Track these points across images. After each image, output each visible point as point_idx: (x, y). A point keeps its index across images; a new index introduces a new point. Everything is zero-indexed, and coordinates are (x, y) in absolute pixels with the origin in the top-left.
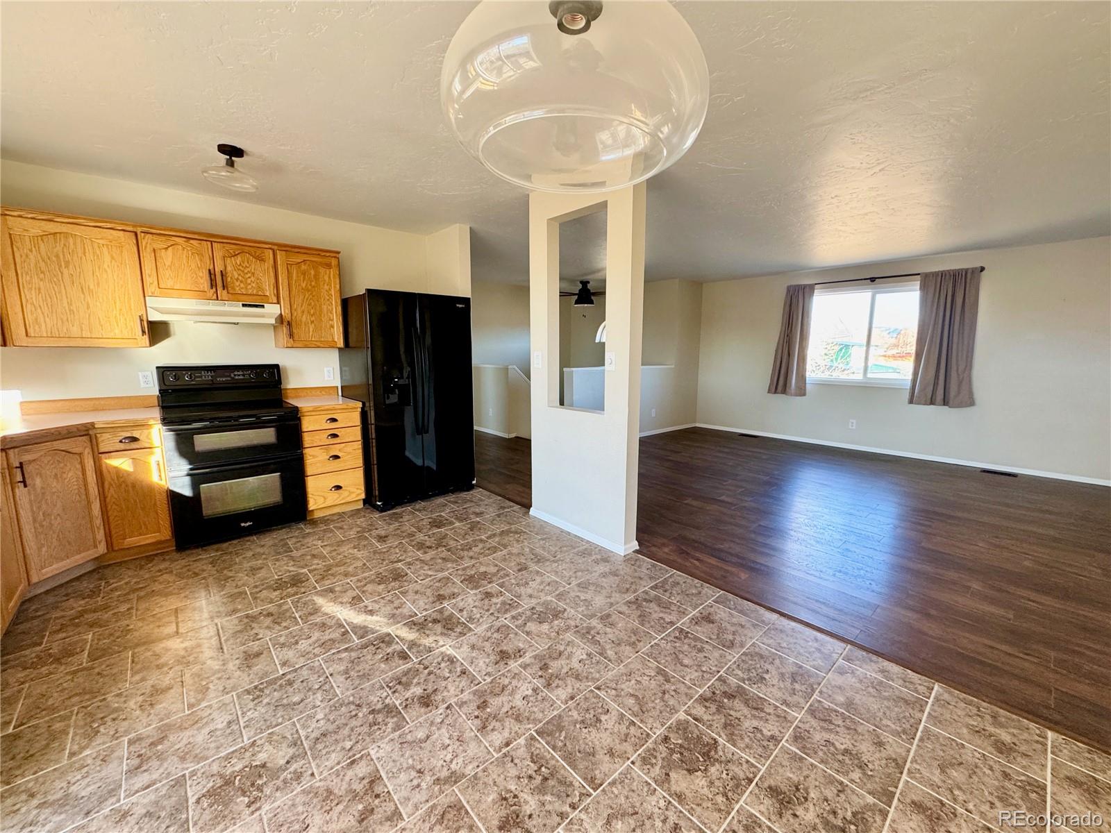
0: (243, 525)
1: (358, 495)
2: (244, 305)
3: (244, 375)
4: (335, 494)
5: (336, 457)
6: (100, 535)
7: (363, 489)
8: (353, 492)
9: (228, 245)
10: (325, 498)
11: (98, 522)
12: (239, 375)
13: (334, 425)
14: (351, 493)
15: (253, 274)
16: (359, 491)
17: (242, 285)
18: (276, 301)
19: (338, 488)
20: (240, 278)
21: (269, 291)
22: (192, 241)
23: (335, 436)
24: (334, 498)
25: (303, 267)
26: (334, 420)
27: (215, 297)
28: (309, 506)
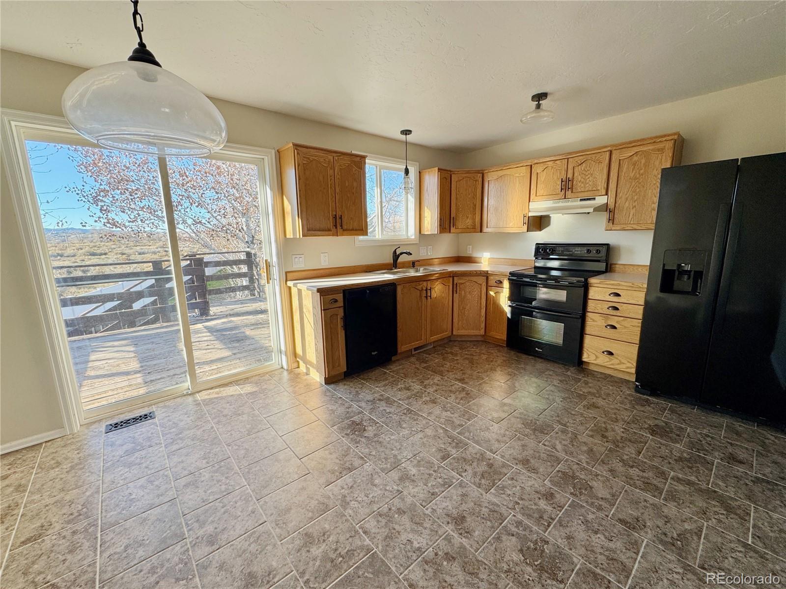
0: (537, 349)
1: (628, 368)
2: (581, 200)
3: (581, 251)
4: (605, 355)
5: (614, 327)
6: (483, 325)
7: (635, 364)
8: (624, 363)
9: (577, 158)
10: (597, 357)
11: (483, 319)
12: (578, 251)
13: (616, 299)
14: (621, 363)
15: (592, 174)
16: (629, 365)
17: (582, 185)
18: (604, 193)
19: (611, 353)
20: (582, 180)
21: (602, 185)
22: (557, 162)
23: (616, 309)
24: (603, 360)
25: (635, 158)
26: (618, 295)
27: (563, 197)
28: (584, 357)
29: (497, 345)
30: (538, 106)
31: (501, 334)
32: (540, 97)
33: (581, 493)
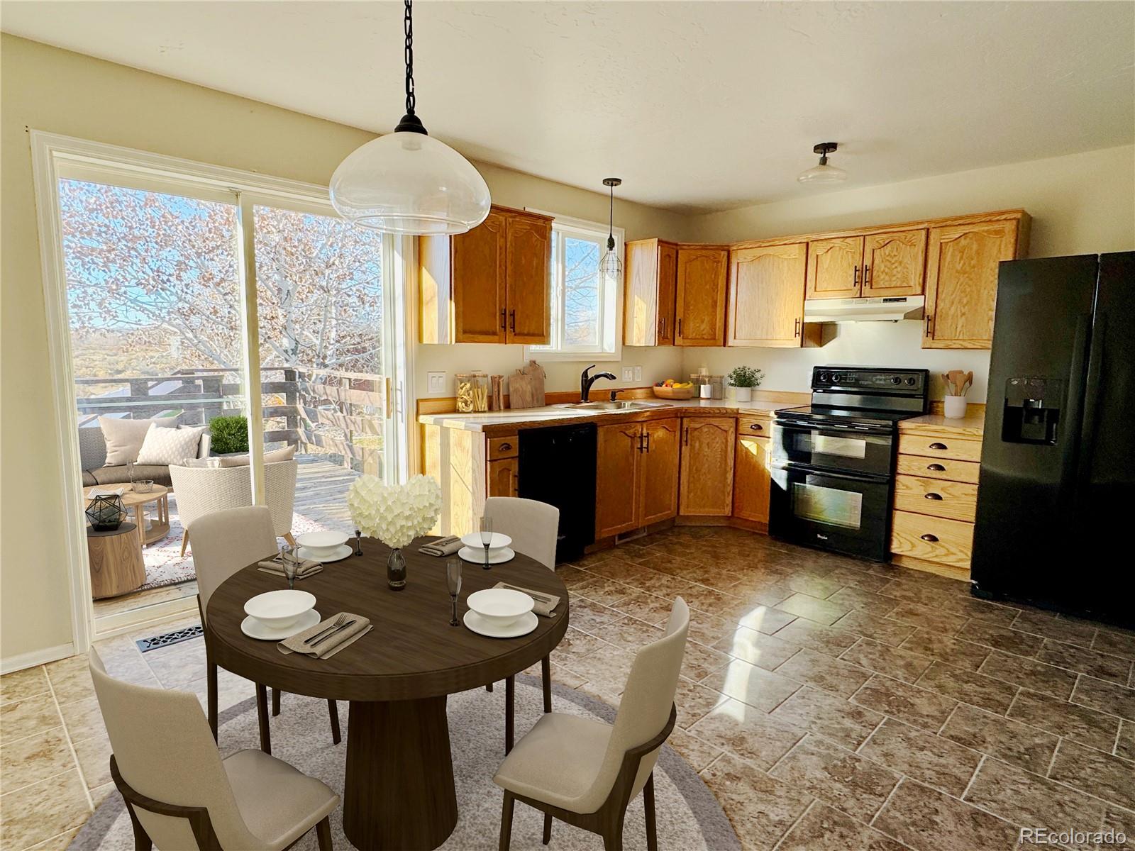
0: (819, 536)
1: (961, 560)
2: (885, 300)
3: (885, 380)
4: (926, 543)
5: (937, 497)
6: (729, 500)
7: (970, 554)
8: (955, 554)
9: (877, 236)
10: (913, 545)
11: (730, 489)
12: (881, 380)
13: (939, 453)
14: (949, 553)
15: (900, 263)
16: (962, 556)
17: (887, 278)
18: (919, 290)
19: (933, 539)
20: (887, 270)
21: (915, 281)
22: (847, 240)
23: (940, 468)
24: (924, 550)
25: (963, 242)
26: (941, 447)
27: (858, 295)
28: (893, 547)
29: (753, 532)
30: (824, 161)
31: (760, 513)
32: (826, 148)
33: (899, 711)
